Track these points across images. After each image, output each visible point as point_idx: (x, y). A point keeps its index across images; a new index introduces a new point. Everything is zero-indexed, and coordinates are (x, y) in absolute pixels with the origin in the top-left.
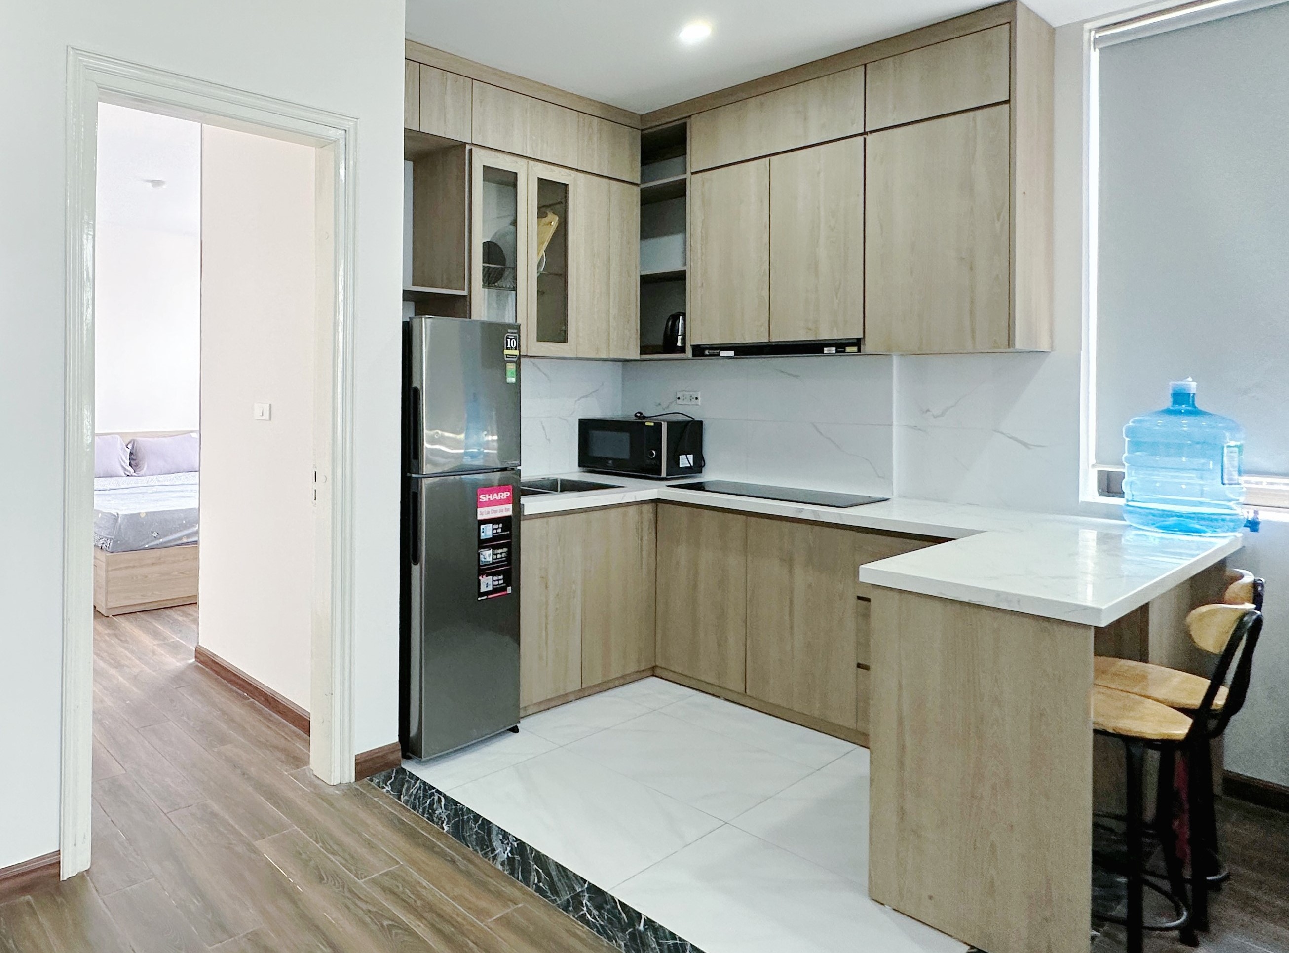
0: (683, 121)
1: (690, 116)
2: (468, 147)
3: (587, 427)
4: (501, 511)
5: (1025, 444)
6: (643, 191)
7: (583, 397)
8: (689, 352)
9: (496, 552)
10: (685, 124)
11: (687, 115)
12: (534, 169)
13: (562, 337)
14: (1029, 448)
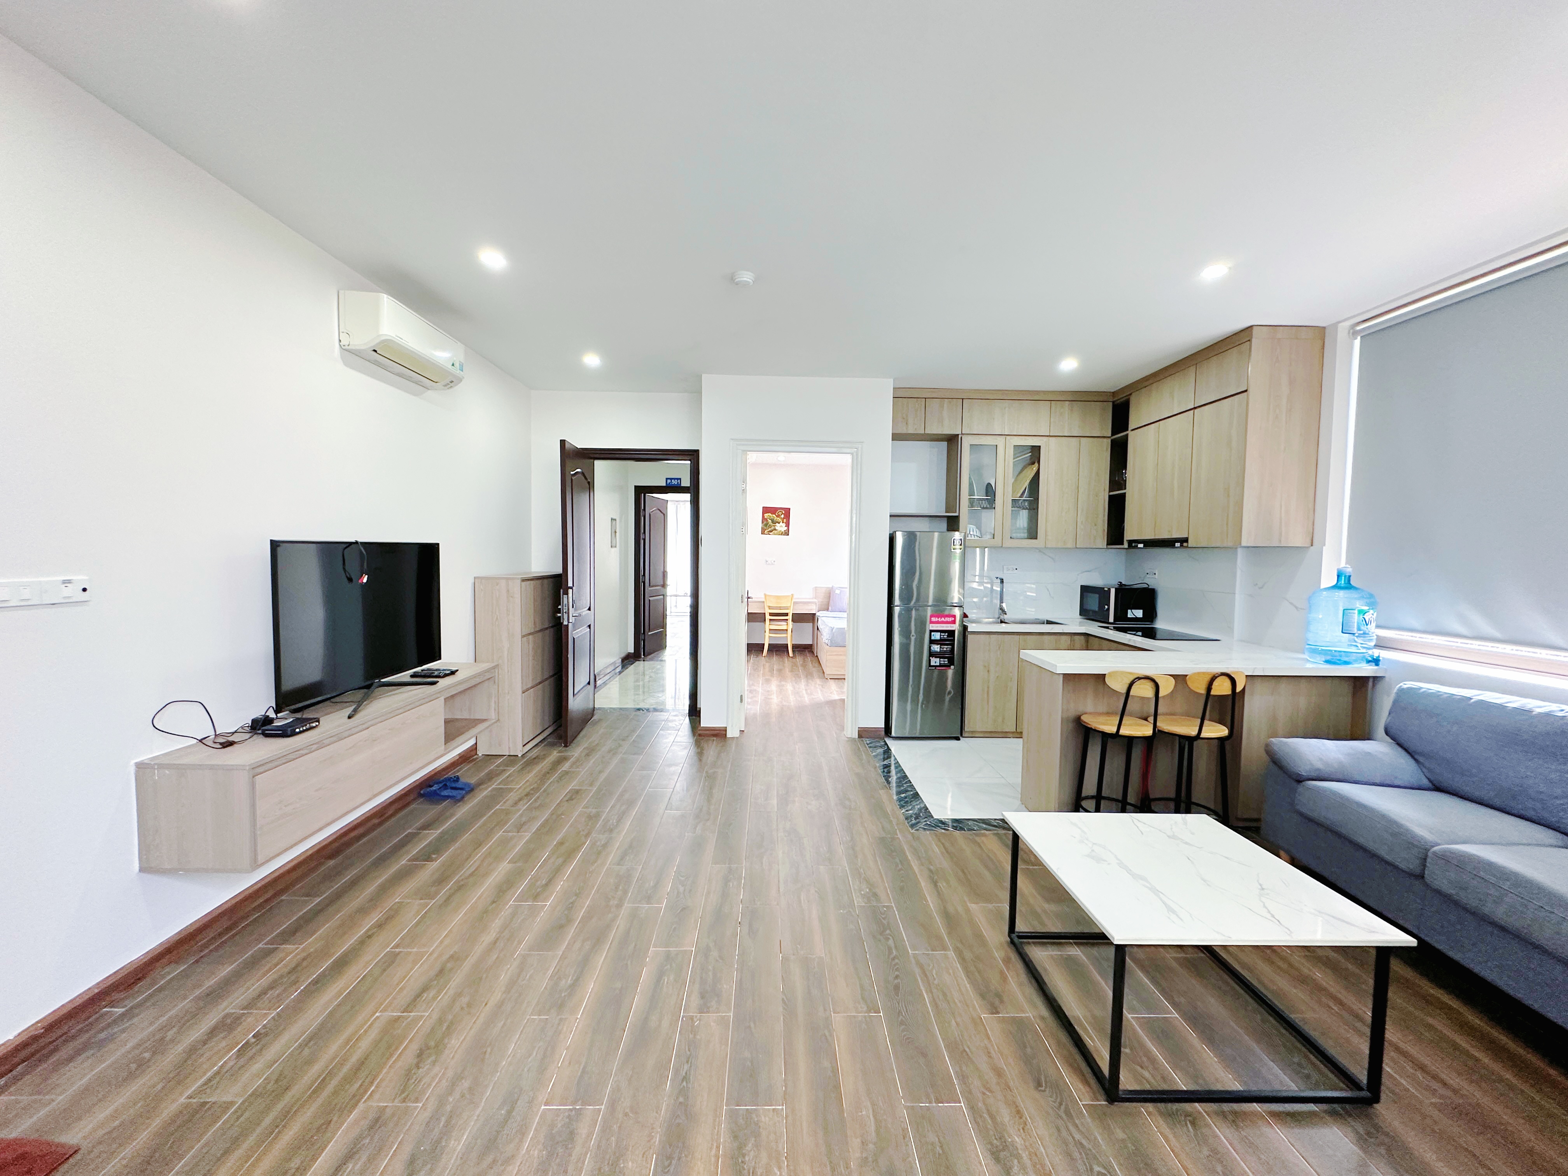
0: (1127, 397)
1: (1131, 394)
2: (960, 436)
3: (1086, 590)
4: (947, 627)
5: (1296, 608)
6: (1112, 441)
7: (1086, 571)
8: (1126, 545)
9: (942, 647)
10: (1129, 398)
11: (1130, 393)
12: (1011, 440)
13: (1034, 537)
14: (1298, 610)
